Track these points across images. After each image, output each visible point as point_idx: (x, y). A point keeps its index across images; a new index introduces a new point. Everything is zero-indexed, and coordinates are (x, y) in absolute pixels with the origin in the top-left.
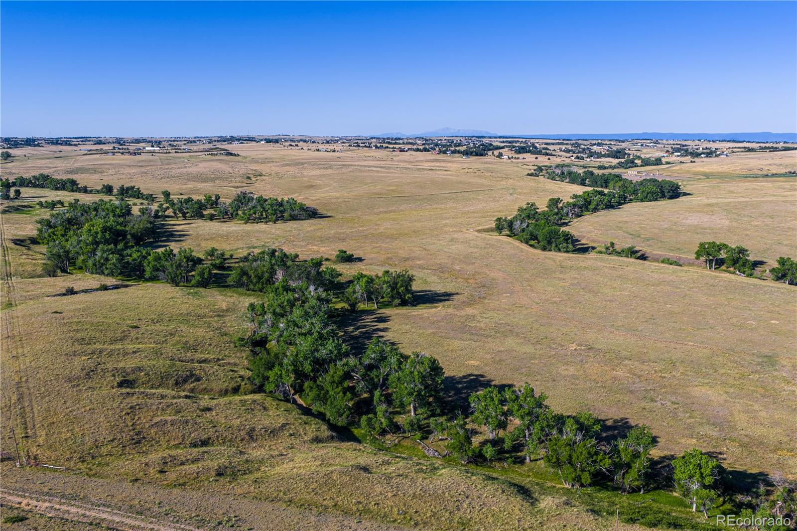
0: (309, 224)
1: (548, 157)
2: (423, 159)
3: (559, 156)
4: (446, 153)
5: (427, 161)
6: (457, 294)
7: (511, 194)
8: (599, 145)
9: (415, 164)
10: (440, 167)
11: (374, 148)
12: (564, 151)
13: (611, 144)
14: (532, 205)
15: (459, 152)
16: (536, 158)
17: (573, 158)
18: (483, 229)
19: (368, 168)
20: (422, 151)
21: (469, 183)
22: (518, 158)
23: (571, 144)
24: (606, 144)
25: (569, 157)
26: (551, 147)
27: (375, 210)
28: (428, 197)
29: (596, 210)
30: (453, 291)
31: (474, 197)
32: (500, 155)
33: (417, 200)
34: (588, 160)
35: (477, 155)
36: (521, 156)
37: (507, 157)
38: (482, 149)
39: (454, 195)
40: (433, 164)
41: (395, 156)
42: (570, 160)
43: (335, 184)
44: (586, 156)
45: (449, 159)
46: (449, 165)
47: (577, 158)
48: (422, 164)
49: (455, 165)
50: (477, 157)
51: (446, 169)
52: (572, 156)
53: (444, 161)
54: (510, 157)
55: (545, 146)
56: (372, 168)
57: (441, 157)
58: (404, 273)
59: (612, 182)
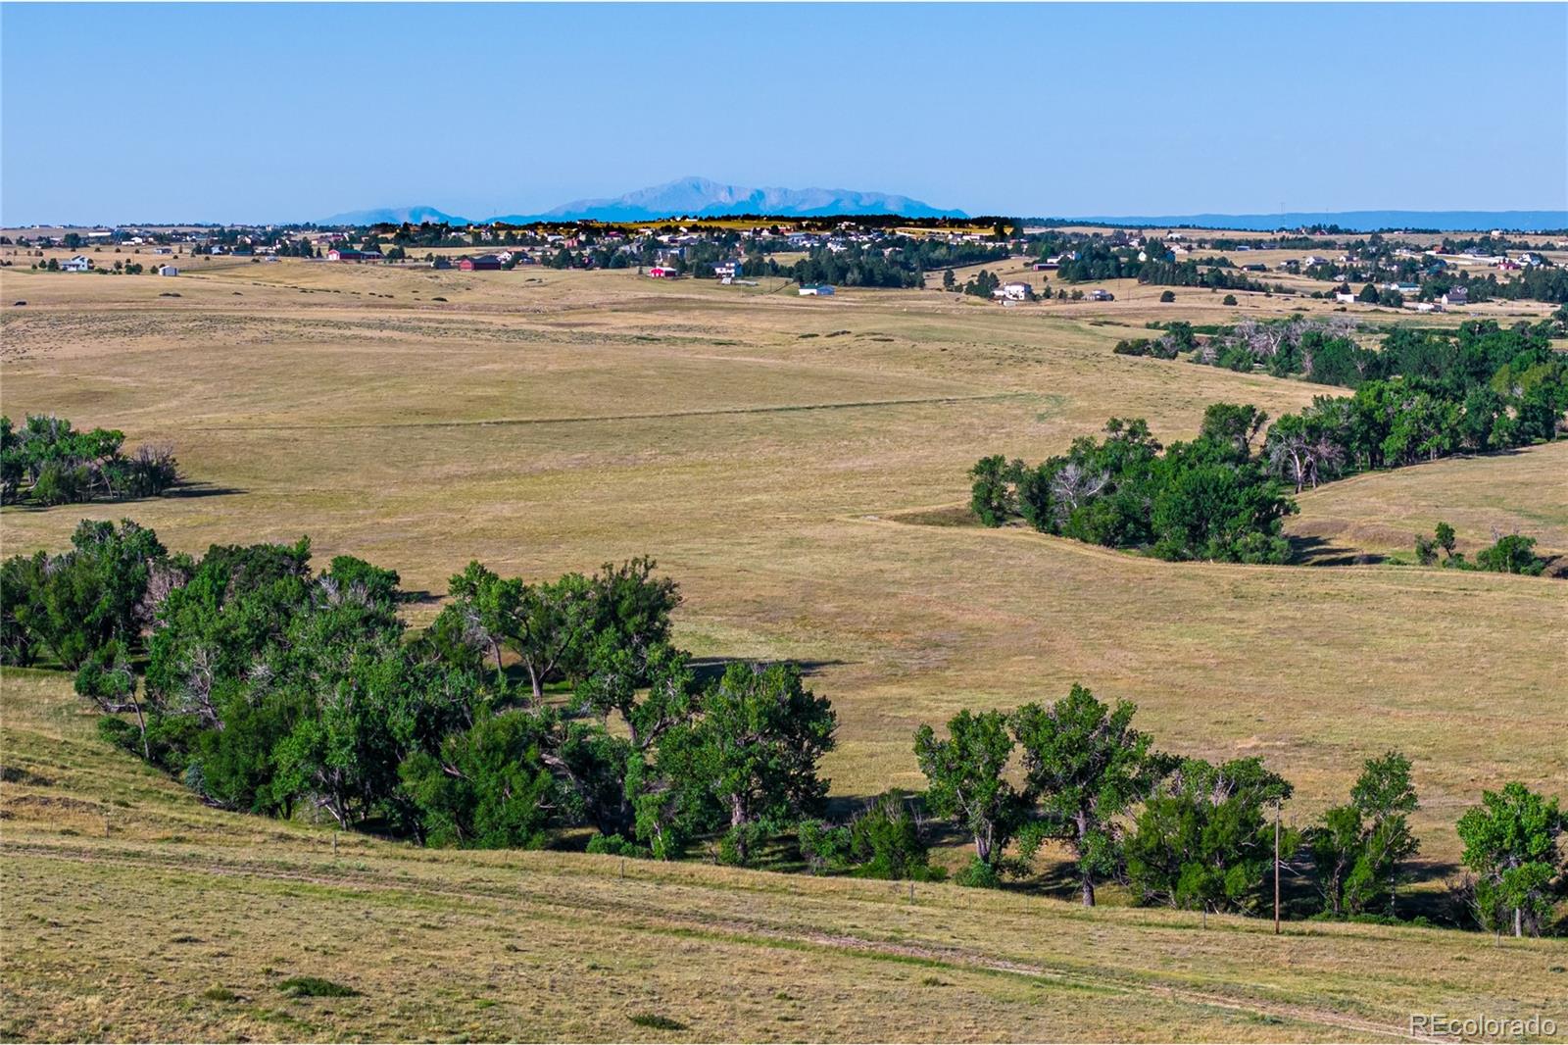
0: (150, 511)
1: (1224, 293)
2: (597, 299)
3: (1279, 289)
4: (709, 273)
5: (618, 307)
6: (837, 662)
7: (1041, 418)
8: (1487, 246)
9: (562, 320)
10: (690, 329)
11: (334, 256)
12: (1311, 272)
13: (1550, 247)
14: (1133, 432)
15: (776, 271)
16: (1168, 297)
17: (1349, 298)
18: (923, 515)
19: (337, 332)
20: (585, 266)
21: (842, 379)
22: (1077, 296)
23: (1348, 246)
24: (1526, 247)
25: (1331, 295)
26: (1240, 259)
27: (425, 471)
28: (659, 423)
29: (1411, 455)
30: (821, 656)
31: (874, 425)
32: (985, 287)
33: (609, 435)
34: (1424, 306)
35: (868, 281)
36: (1091, 289)
37: (1019, 290)
38: (893, 262)
39: (779, 419)
40: (652, 319)
41: (453, 287)
42: (1332, 305)
43: (200, 387)
44: (1417, 290)
45: (734, 297)
46: (733, 321)
47: (1370, 296)
48: (596, 319)
49: (761, 323)
50: (869, 293)
51: (721, 338)
52: (1345, 290)
53: (706, 306)
54: (1039, 291)
55: (1217, 254)
56: (355, 331)
57: (690, 288)
58: (640, 570)
59: (1505, 367)
